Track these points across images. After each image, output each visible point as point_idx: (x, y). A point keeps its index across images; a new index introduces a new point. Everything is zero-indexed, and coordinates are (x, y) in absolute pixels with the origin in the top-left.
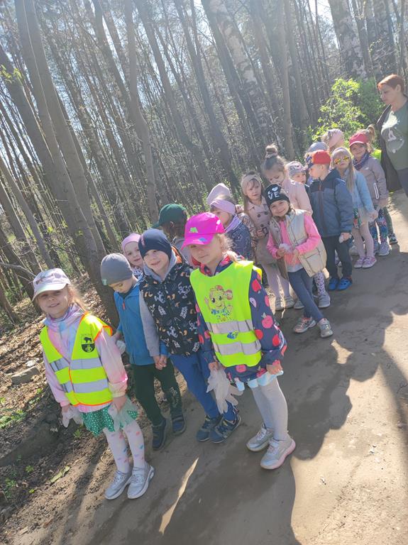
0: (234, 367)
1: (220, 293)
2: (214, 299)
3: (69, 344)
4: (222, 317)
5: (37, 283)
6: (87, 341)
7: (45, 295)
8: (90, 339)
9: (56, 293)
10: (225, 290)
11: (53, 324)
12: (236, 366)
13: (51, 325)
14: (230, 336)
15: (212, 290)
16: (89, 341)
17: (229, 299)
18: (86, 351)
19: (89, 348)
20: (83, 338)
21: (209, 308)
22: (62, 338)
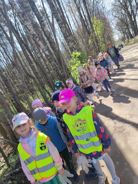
0: (91, 153)
1: (80, 122)
2: (77, 125)
3: (34, 148)
4: (82, 132)
5: (14, 121)
6: (42, 145)
7: (19, 126)
8: (43, 144)
9: (24, 125)
10: (82, 120)
11: (25, 140)
12: (92, 152)
13: (23, 141)
14: (87, 140)
15: (76, 121)
16: (43, 145)
17: (84, 124)
18: (42, 150)
19: (43, 148)
20: (40, 144)
21: (76, 129)
22: (29, 146)
